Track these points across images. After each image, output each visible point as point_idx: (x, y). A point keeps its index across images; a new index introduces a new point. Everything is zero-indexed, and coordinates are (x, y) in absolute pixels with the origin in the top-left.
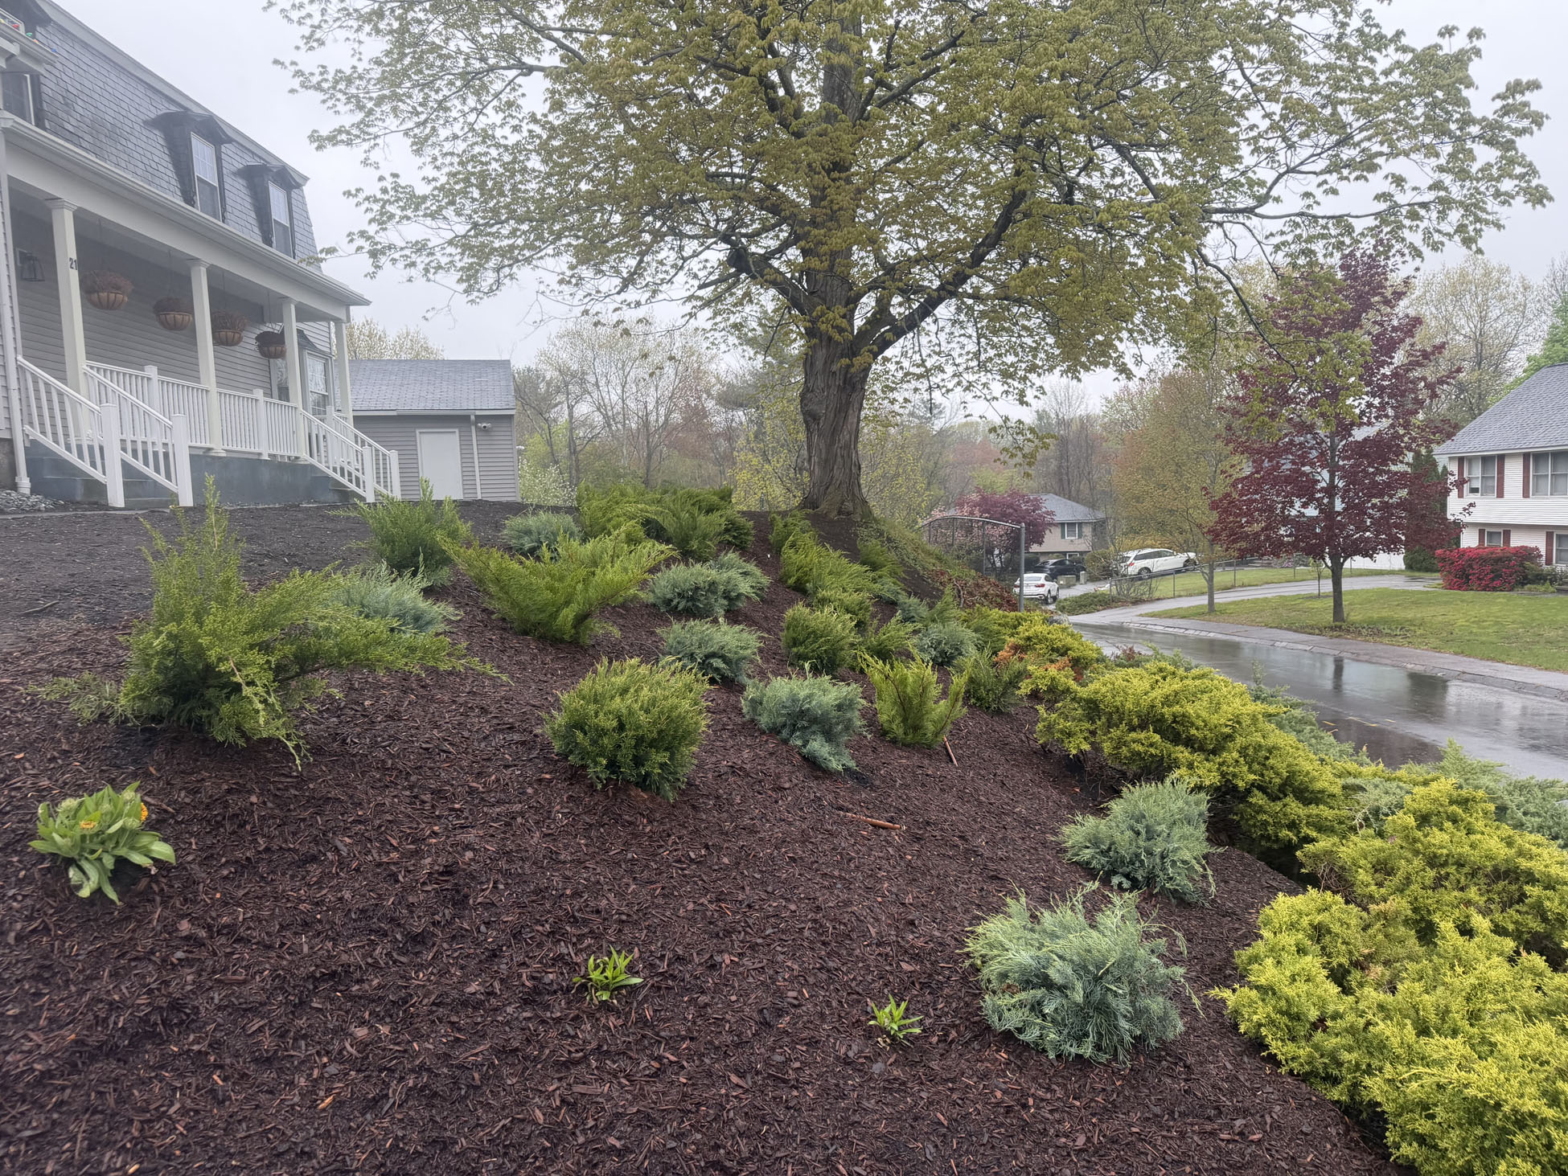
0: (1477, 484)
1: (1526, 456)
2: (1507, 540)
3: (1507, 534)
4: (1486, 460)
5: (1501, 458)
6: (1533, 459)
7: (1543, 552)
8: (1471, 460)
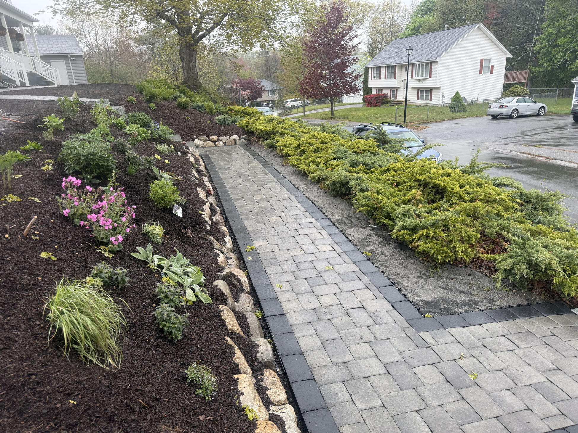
0: (375, 75)
1: (386, 67)
2: (382, 92)
3: (382, 90)
4: (377, 68)
5: (380, 67)
6: (387, 68)
7: (389, 95)
8: (374, 68)
